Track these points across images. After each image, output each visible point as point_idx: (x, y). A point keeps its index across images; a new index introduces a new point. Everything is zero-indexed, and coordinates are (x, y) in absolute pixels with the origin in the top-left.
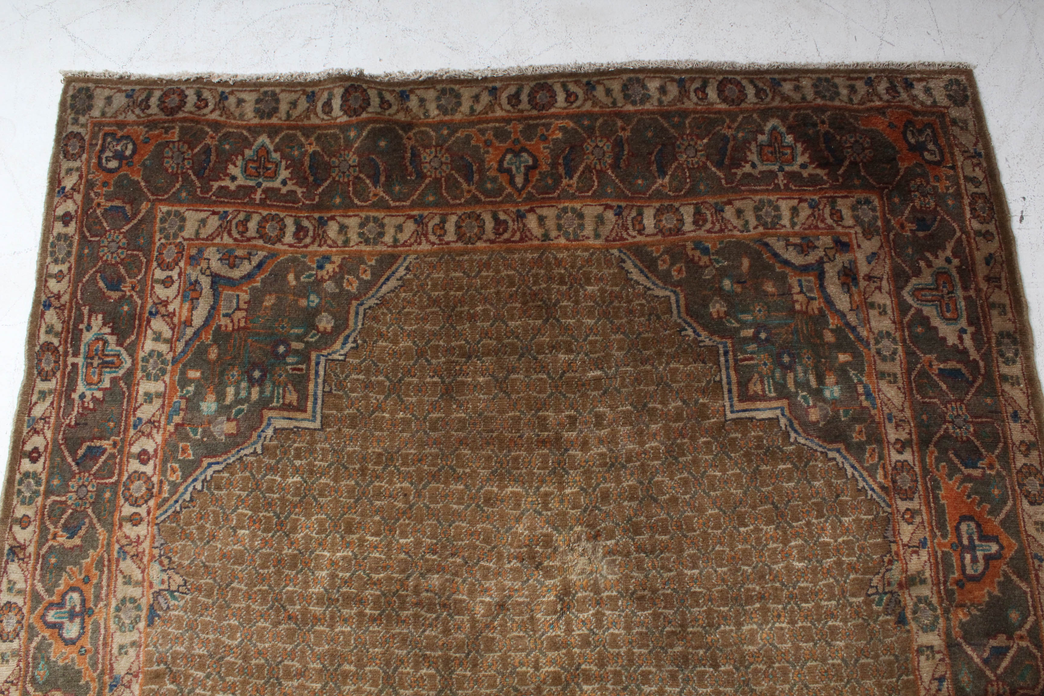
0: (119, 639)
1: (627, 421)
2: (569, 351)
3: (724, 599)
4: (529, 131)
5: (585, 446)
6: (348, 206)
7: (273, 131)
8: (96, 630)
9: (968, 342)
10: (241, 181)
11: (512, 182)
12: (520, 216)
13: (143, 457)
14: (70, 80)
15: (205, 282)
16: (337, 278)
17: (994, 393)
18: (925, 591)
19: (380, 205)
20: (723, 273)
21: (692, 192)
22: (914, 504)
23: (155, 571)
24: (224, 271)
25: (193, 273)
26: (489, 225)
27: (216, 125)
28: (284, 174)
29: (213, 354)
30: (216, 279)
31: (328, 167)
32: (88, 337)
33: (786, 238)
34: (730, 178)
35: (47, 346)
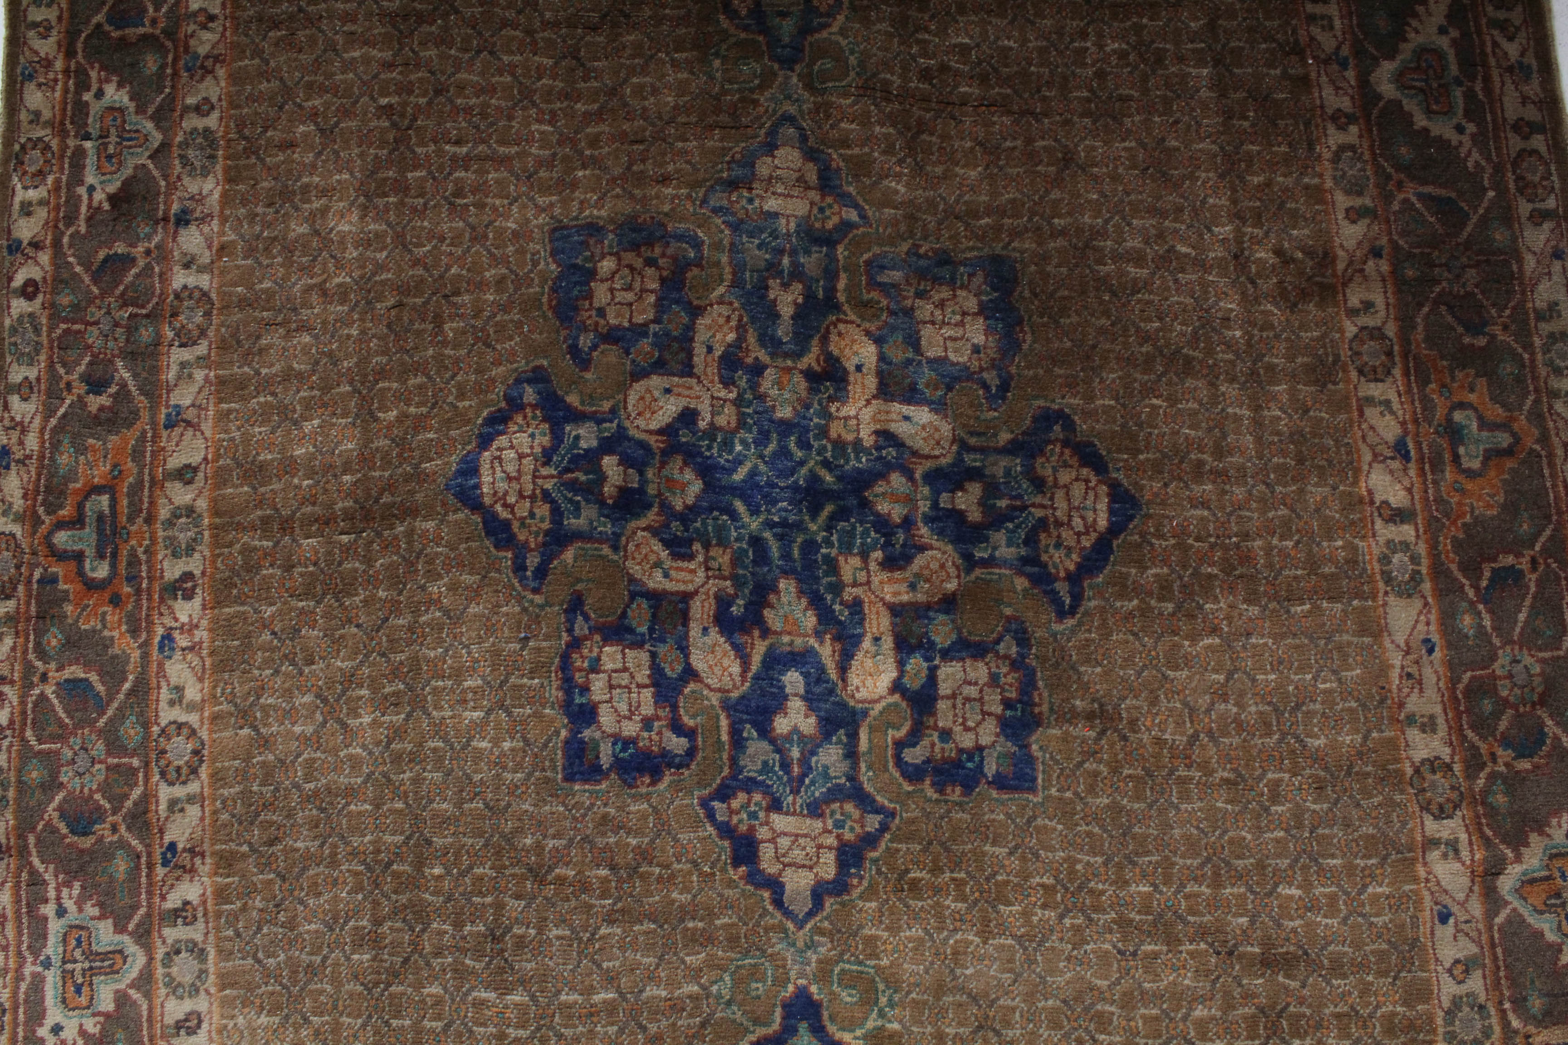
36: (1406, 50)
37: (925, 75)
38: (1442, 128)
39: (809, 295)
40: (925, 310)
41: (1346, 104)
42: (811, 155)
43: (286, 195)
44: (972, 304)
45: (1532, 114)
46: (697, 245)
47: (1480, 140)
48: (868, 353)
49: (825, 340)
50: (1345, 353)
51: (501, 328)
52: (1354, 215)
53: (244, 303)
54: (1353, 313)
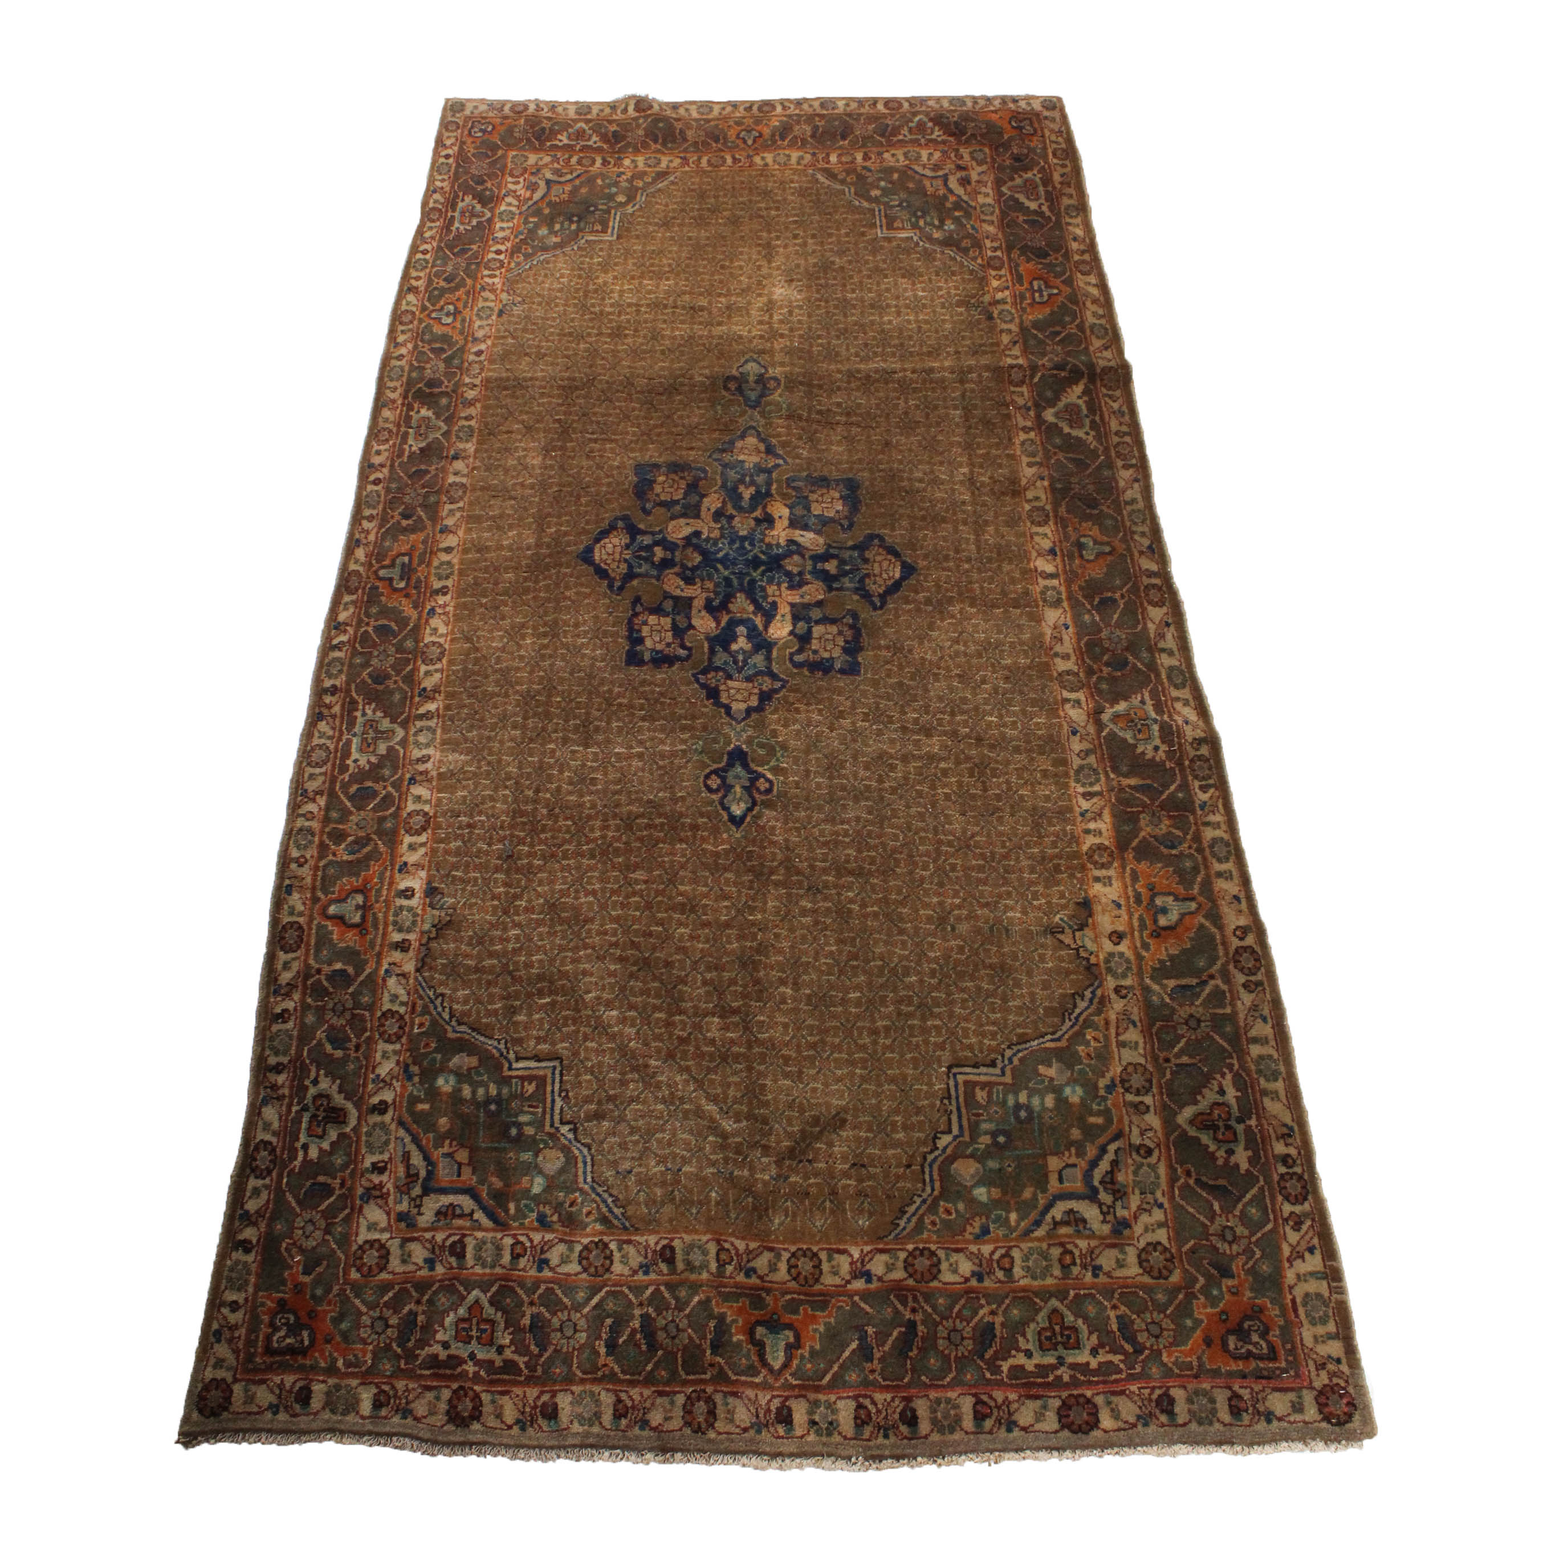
0: (478, 323)
1: (814, 236)
2: (777, 209)
3: (872, 306)
4: (758, 122)
5: (786, 246)
6: (637, 151)
7: (587, 121)
8: (464, 320)
9: (1044, 208)
10: (566, 141)
11: (745, 142)
12: (749, 157)
13: (498, 252)
14: (447, 100)
15: (542, 184)
16: (630, 181)
17: (1061, 229)
18: (1008, 307)
19: (658, 151)
20: (880, 179)
21: (864, 146)
22: (1003, 272)
23: (504, 296)
24: (555, 178)
25: (533, 179)
26: (729, 160)
27: (549, 119)
28: (595, 138)
29: (547, 211)
30: (548, 182)
31: (624, 137)
32: (461, 205)
33: (924, 166)
34: (889, 141)
35: (434, 209)
36: (1061, 405)
37: (820, 412)
38: (1079, 433)
39: (758, 492)
40: (813, 497)
41: (1029, 424)
42: (762, 440)
43: (507, 450)
44: (837, 495)
45: (1125, 429)
46: (705, 471)
47: (1098, 438)
48: (786, 512)
49: (765, 507)
50: (1024, 516)
51: (609, 501)
52: (1030, 465)
53: (482, 489)
54: (1028, 501)
